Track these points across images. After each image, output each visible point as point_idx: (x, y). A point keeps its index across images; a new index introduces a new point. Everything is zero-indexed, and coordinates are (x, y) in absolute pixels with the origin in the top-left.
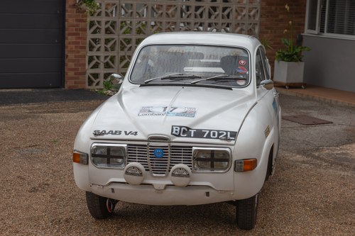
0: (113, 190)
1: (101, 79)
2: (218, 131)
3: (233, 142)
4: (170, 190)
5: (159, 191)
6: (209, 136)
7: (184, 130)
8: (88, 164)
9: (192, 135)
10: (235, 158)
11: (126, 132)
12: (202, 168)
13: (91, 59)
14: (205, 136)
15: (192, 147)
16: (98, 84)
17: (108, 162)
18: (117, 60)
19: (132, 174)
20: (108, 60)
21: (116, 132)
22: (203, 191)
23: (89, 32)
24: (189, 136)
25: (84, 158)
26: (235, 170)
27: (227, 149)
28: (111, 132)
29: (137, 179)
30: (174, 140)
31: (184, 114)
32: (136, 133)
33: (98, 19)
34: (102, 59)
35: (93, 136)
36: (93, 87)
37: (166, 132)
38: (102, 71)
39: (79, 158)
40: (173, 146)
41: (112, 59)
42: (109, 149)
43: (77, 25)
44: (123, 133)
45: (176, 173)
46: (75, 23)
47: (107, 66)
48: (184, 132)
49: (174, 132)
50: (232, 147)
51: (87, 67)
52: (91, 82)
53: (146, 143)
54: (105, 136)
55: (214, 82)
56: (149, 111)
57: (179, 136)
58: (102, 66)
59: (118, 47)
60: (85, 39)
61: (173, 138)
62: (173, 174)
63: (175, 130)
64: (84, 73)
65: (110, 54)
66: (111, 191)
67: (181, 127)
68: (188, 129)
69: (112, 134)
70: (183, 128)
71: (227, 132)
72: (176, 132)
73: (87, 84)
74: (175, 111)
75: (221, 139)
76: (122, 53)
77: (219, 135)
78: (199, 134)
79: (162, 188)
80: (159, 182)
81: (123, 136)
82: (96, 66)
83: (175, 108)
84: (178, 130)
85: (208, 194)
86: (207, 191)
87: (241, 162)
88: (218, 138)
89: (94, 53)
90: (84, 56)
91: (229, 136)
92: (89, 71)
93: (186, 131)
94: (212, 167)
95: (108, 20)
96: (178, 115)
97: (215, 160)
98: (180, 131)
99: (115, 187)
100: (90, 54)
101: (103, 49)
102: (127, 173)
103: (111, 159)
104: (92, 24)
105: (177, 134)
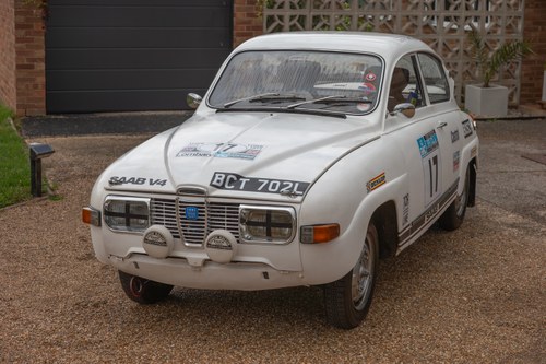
0: (136, 265)
2: (282, 181)
3: (299, 199)
4: (211, 267)
5: (197, 269)
6: (265, 190)
8: (100, 225)
9: (242, 188)
10: (300, 223)
11: (151, 180)
12: (256, 236)
14: (260, 189)
15: (239, 205)
17: (128, 224)
19: (153, 243)
21: (139, 180)
22: (259, 271)
23: (266, 31)
24: (237, 188)
25: (94, 216)
26: (301, 241)
27: (290, 210)
28: (133, 181)
30: (213, 194)
31: (243, 155)
32: (164, 183)
35: (108, 186)
37: (203, 181)
39: (88, 217)
40: (211, 203)
42: (128, 204)
43: (249, 22)
44: (147, 182)
45: (213, 243)
48: (232, 180)
49: (215, 183)
50: (297, 207)
53: (173, 198)
54: (124, 186)
55: (325, 106)
56: (195, 150)
57: (222, 187)
61: (213, 191)
62: (209, 245)
63: (217, 178)
67: (227, 174)
68: (239, 177)
69: (133, 183)
70: (229, 177)
71: (294, 183)
72: (219, 181)
74: (233, 150)
75: (283, 194)
77: (282, 186)
78: (254, 184)
79: (200, 264)
80: (196, 256)
81: (146, 186)
83: (233, 146)
84: (222, 179)
85: (266, 275)
86: (265, 271)
87: (310, 230)
88: (278, 192)
91: (295, 189)
93: (235, 180)
94: (269, 235)
95: (294, 14)
96: (232, 156)
97: (273, 224)
98: (225, 180)
99: (139, 260)
102: (146, 240)
103: (131, 220)
104: (270, 20)
105: (220, 184)
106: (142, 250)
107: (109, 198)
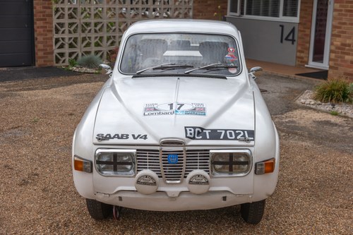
0: (120, 199)
1: (67, 57)
2: (235, 131)
3: (252, 143)
4: (184, 196)
5: (173, 198)
6: (225, 138)
7: (198, 131)
8: (92, 171)
9: (208, 137)
10: (255, 160)
11: (133, 136)
12: (219, 171)
13: (57, 40)
14: (222, 137)
15: (209, 150)
16: (64, 62)
17: (115, 170)
18: (79, 40)
19: (145, 184)
20: (72, 41)
21: (122, 135)
22: (220, 196)
23: (55, 17)
24: (204, 138)
25: (87, 166)
26: (255, 173)
27: (247, 151)
28: (117, 136)
29: (150, 189)
30: (190, 143)
31: (194, 111)
32: (145, 137)
33: (62, 6)
34: (67, 40)
35: (96, 141)
36: (60, 64)
37: (180, 135)
38: (67, 50)
39: (82, 166)
40: (188, 151)
41: (75, 40)
42: (115, 155)
43: (44, 12)
44: (131, 137)
45: (194, 181)
46: (42, 10)
47: (71, 46)
48: (199, 132)
49: (188, 135)
50: (252, 149)
51: (54, 47)
52: (58, 60)
53: (158, 148)
54: (111, 141)
56: (155, 110)
57: (194, 138)
58: (67, 46)
59: (79, 30)
60: (51, 24)
61: (189, 141)
62: (190, 182)
63: (189, 132)
64: (52, 53)
65: (74, 36)
66: (118, 199)
67: (194, 128)
68: (202, 129)
69: (118, 138)
70: (197, 130)
71: (243, 131)
72: (191, 134)
73: (55, 62)
74: (182, 109)
75: (239, 140)
76: (83, 35)
77: (237, 135)
78: (215, 134)
79: (177, 195)
80: (173, 189)
81: (131, 140)
82: (62, 46)
83: (182, 105)
84: (192, 132)
85: (225, 198)
86: (224, 195)
87: (262, 165)
88: (236, 139)
89: (60, 36)
90: (52, 38)
91: (247, 136)
92: (56, 51)
94: (231, 170)
95: (70, 6)
96: (187, 113)
97: (232, 163)
98: (194, 132)
100: (56, 36)
101: (67, 32)
102: (138, 182)
103: (118, 166)
104: (57, 10)
105: (192, 136)
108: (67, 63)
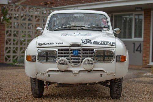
0: (49, 76)
1: (11, 58)
2: (106, 42)
3: (114, 46)
4: (82, 74)
5: (76, 74)
6: (101, 44)
7: (88, 41)
8: (35, 61)
9: (93, 43)
10: (116, 55)
11: (56, 43)
12: (98, 61)
13: (7, 48)
14: (100, 44)
15: (93, 49)
16: (10, 61)
17: (47, 60)
18: (19, 49)
19: (62, 64)
20: (15, 49)
21: (51, 43)
22: (99, 74)
23: (6, 35)
24: (91, 44)
25: (33, 58)
26: (116, 61)
27: (112, 50)
28: (48, 43)
30: (84, 46)
31: (86, 35)
32: (62, 43)
33: (10, 29)
34: (12, 49)
35: (38, 46)
36: (8, 62)
37: (79, 42)
38: (12, 54)
40: (83, 49)
41: (17, 48)
42: (47, 52)
45: (86, 62)
47: (14, 52)
49: (83, 42)
50: (114, 49)
51: (5, 52)
52: (6, 60)
53: (68, 48)
54: (45, 46)
56: (67, 34)
57: (86, 43)
58: (12, 52)
59: (19, 43)
60: (4, 39)
61: (83, 44)
62: (85, 63)
64: (3, 55)
65: (16, 46)
66: (48, 76)
67: (86, 40)
68: (90, 41)
71: (110, 42)
73: (5, 60)
75: (108, 45)
76: (21, 46)
78: (96, 43)
79: (77, 72)
81: (55, 45)
82: (9, 52)
83: (80, 33)
86: (101, 74)
88: (106, 44)
89: (8, 46)
90: (4, 47)
91: (112, 44)
92: (6, 54)
94: (104, 60)
95: (15, 30)
97: (106, 56)
98: (86, 41)
99: (50, 73)
100: (6, 46)
101: (12, 44)
102: (59, 63)
103: (48, 58)
104: (7, 32)
105: (85, 42)
106: (57, 69)
107: (39, 50)
108: (11, 62)
